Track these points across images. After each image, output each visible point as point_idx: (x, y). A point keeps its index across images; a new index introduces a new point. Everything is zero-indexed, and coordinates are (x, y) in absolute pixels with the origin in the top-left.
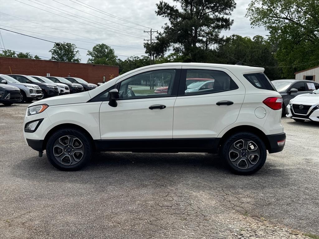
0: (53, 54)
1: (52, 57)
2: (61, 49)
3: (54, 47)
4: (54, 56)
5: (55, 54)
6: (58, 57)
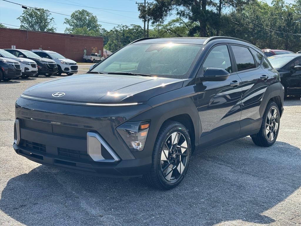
0: (22, 22)
2: (31, 16)
5: (24, 23)
6: (28, 25)
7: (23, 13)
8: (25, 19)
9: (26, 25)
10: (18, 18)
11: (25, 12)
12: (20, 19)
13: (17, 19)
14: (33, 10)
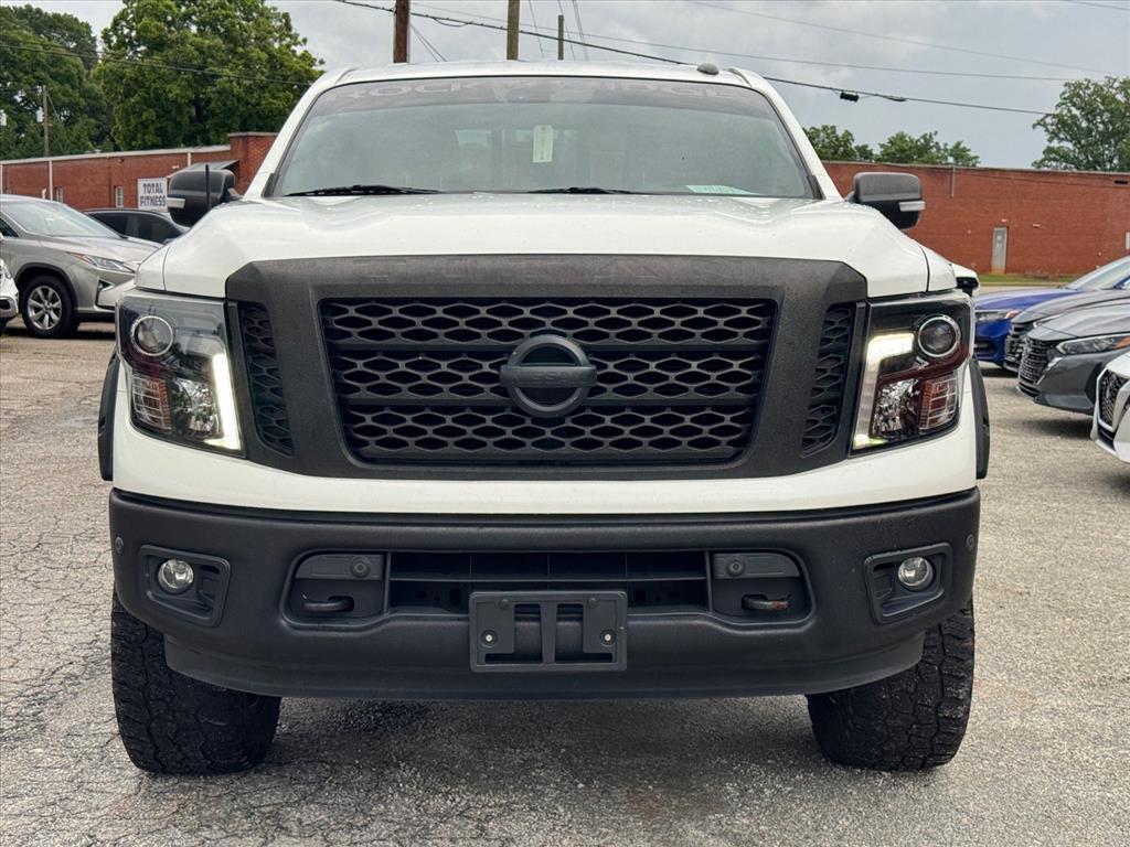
0: (1054, 135)
1: (1049, 150)
2: (1090, 113)
3: (1058, 106)
4: (1055, 144)
5: (1062, 136)
6: (1075, 145)
7: (1060, 101)
8: (1063, 126)
9: (1068, 145)
10: (1039, 124)
11: (1065, 99)
12: (1045, 125)
13: (1034, 126)
14: (1098, 90)
